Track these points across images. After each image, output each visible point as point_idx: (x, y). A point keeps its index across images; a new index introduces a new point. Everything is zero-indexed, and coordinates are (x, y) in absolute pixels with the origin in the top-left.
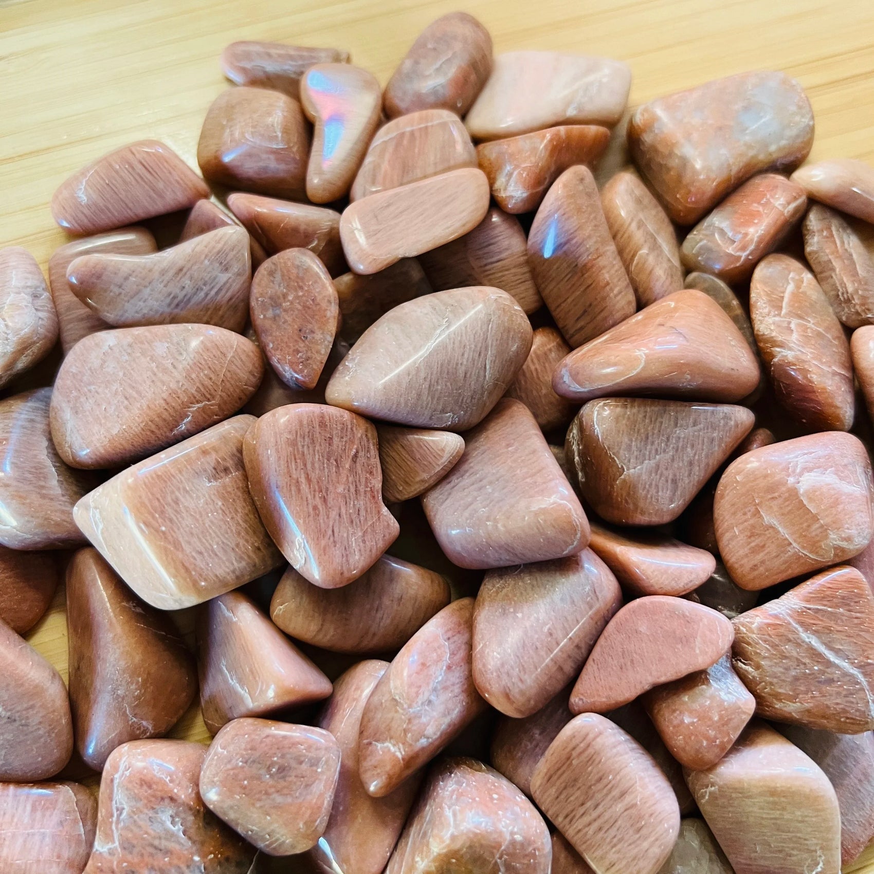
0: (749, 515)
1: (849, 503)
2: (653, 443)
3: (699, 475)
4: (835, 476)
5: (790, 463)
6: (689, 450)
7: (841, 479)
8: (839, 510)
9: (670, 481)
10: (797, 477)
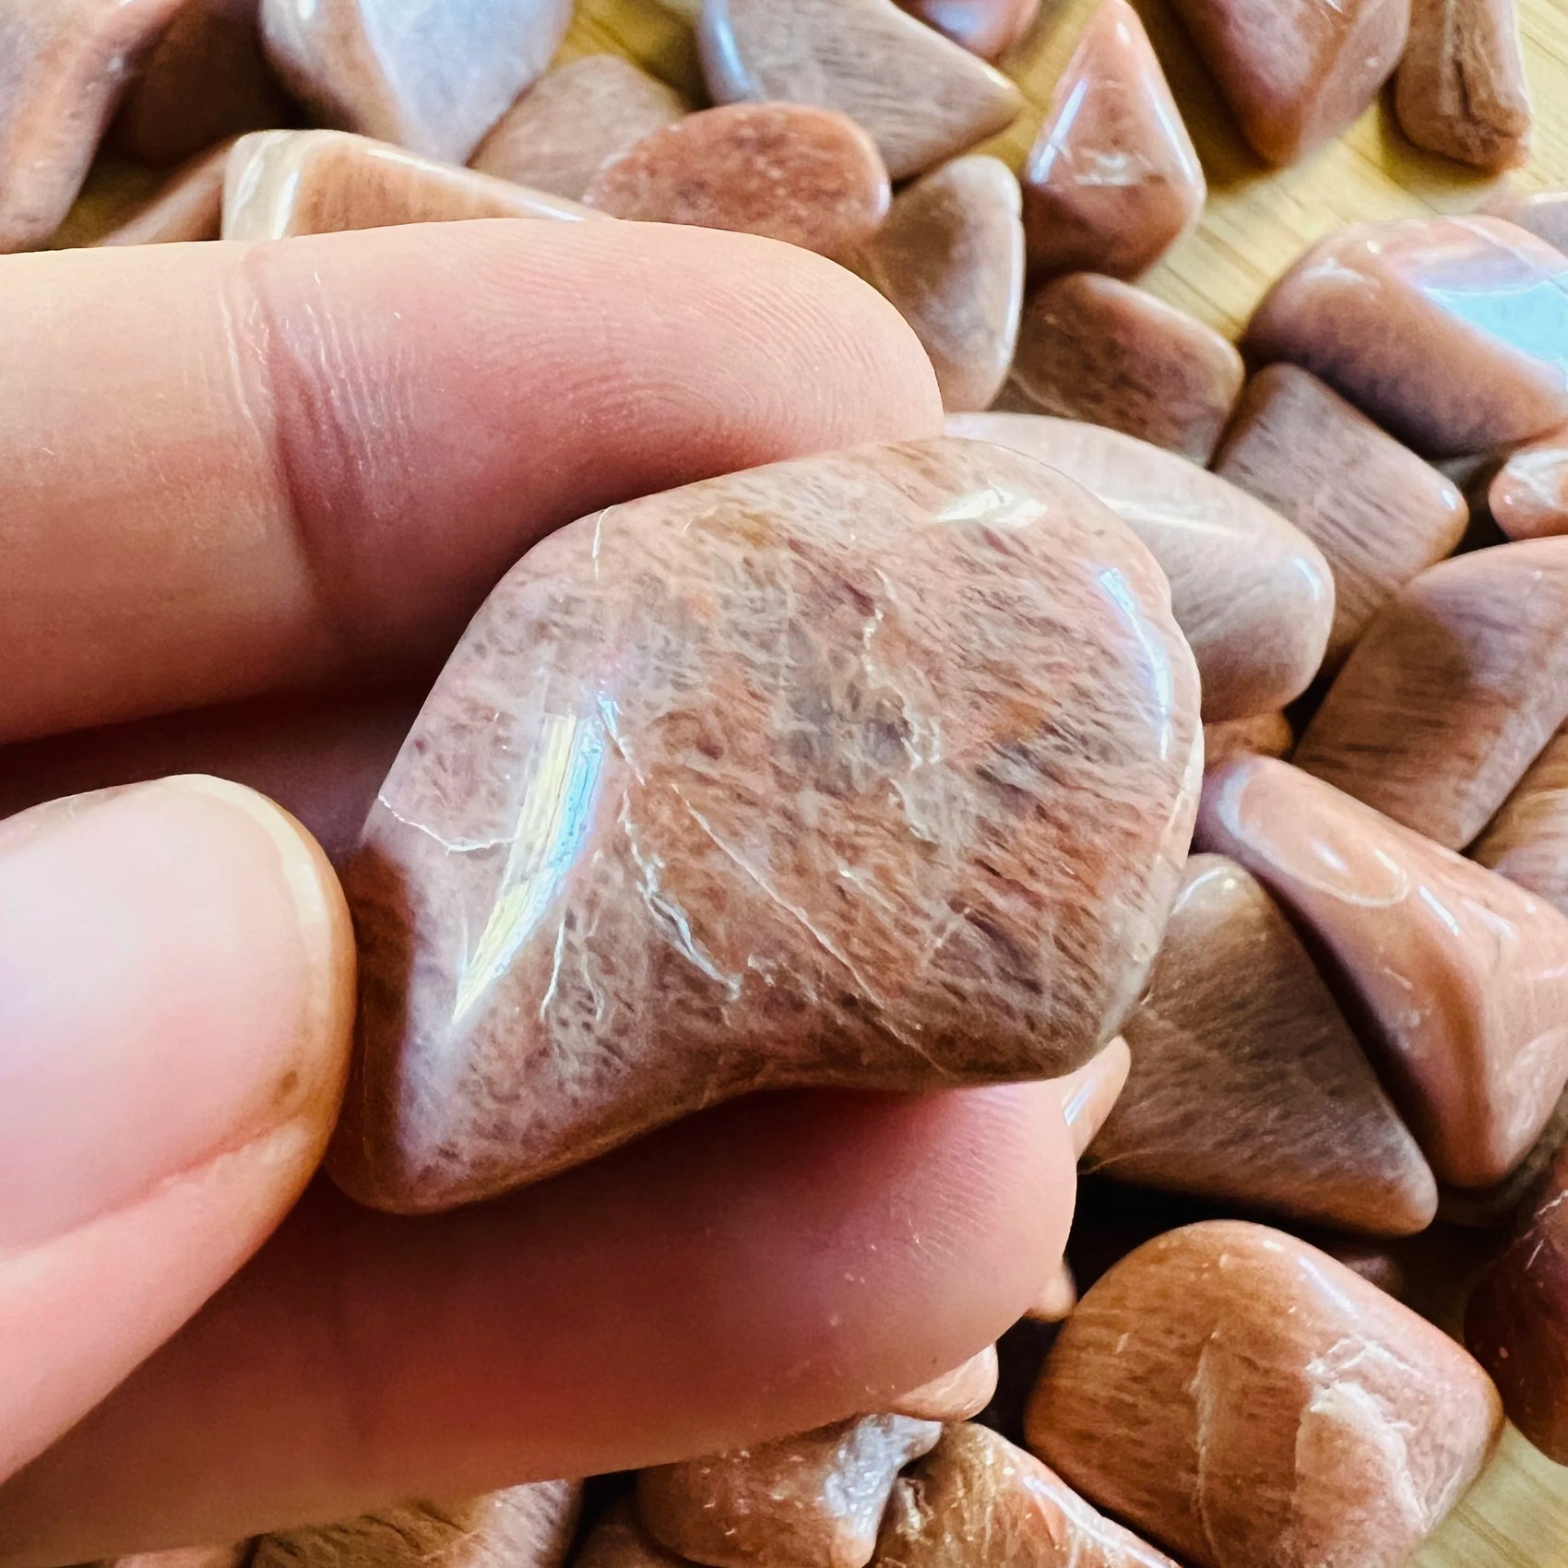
0: (1174, 1342)
1: (1380, 1524)
2: (1236, 1026)
3: (1235, 1167)
4: (1403, 1448)
5: (1347, 1336)
6: (1274, 1113)
7: (1411, 1461)
8: (1349, 1516)
9: (1182, 1109)
10: (1333, 1374)
